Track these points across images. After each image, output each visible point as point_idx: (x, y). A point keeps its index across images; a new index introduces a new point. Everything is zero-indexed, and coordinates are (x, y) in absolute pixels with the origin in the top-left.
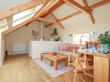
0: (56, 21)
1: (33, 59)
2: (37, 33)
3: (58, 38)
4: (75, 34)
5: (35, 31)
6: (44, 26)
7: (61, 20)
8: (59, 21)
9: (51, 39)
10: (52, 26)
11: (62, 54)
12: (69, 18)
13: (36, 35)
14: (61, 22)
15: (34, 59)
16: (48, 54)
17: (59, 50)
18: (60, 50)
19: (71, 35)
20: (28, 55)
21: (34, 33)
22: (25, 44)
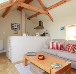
0: (44, 10)
1: (12, 62)
2: (18, 27)
3: (45, 32)
4: (68, 26)
5: (15, 24)
6: (27, 18)
7: (51, 8)
8: (47, 10)
9: (37, 34)
10: (36, 17)
11: (55, 56)
12: (63, 3)
13: (16, 28)
14: (50, 11)
15: (14, 64)
16: (35, 55)
17: (47, 48)
18: (49, 48)
19: (62, 29)
20: (6, 55)
21: (14, 26)
22: (2, 40)
